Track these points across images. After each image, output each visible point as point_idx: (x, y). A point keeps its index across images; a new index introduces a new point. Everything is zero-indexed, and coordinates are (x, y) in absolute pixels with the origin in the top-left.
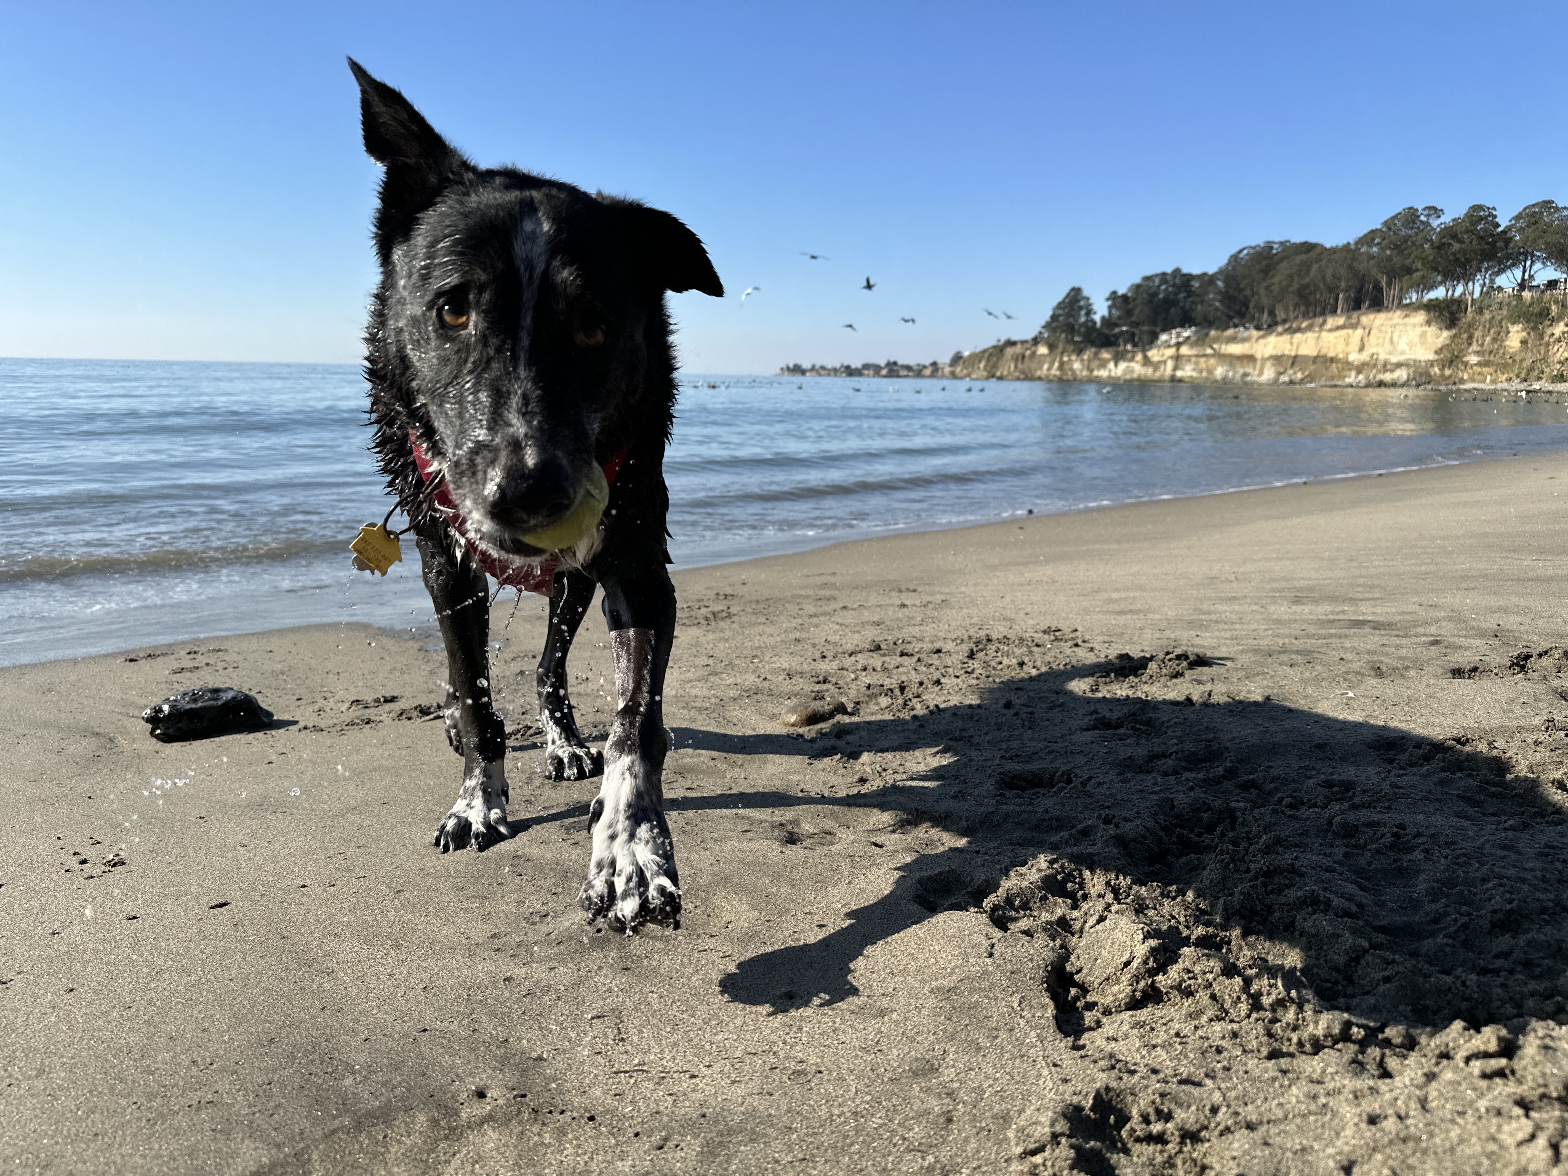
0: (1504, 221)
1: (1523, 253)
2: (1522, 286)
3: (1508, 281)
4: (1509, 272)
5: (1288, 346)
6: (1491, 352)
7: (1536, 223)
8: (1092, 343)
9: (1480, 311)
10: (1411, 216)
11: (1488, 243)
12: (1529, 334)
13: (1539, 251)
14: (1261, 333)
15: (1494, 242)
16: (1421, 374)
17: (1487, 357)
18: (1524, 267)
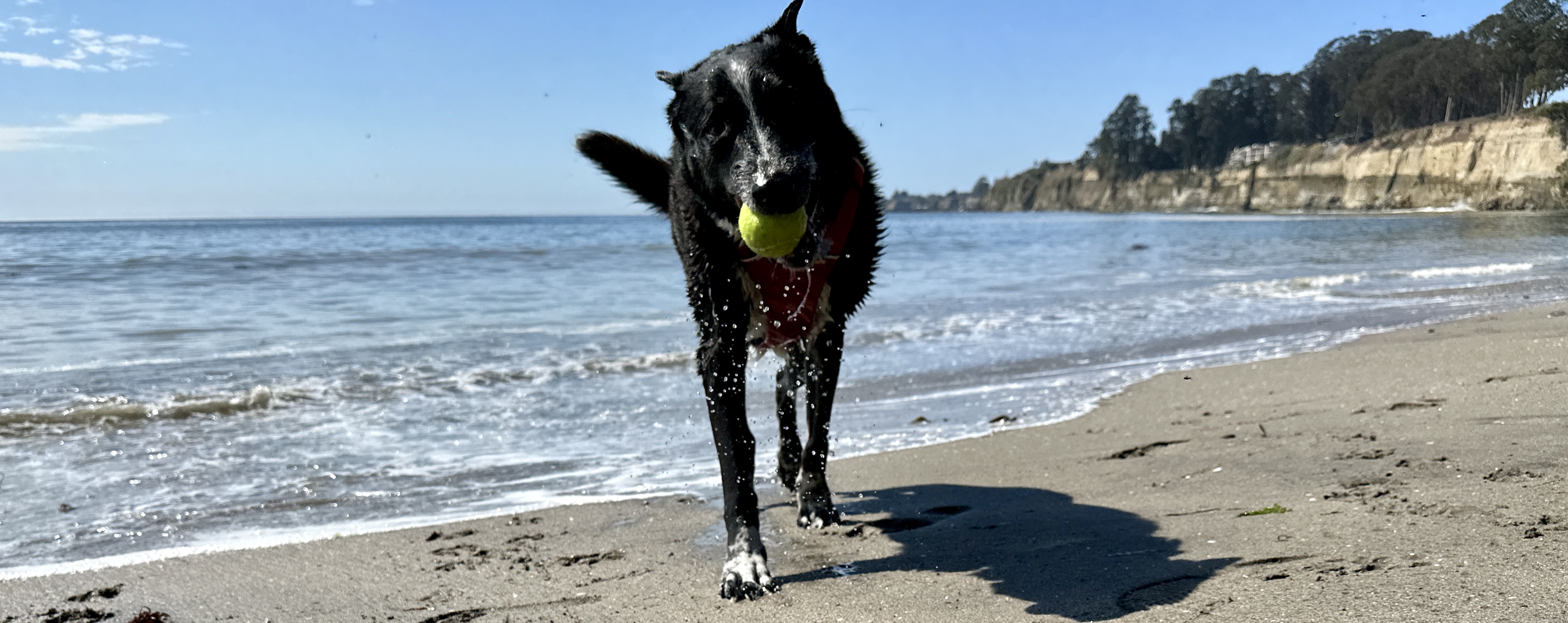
5: (1386, 165)
8: (1151, 165)
14: (1354, 148)
16: (1540, 196)
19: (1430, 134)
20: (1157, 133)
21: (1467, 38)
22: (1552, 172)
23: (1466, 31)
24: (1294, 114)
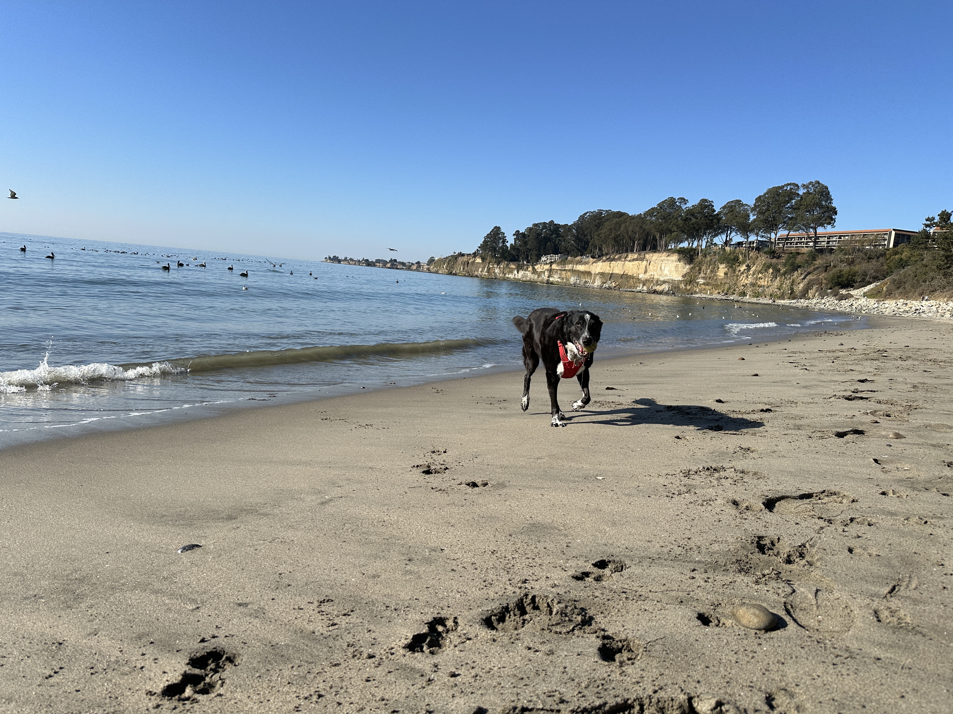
0: (717, 209)
1: (726, 227)
2: (726, 243)
3: (719, 240)
4: (719, 236)
5: (608, 268)
6: (710, 278)
7: (732, 211)
8: (505, 259)
9: (705, 256)
10: (672, 202)
11: (709, 220)
12: (728, 269)
13: (734, 226)
14: (595, 260)
15: (712, 220)
16: (675, 288)
17: (708, 281)
18: (727, 234)
19: (627, 256)
20: (508, 245)
21: (643, 216)
22: (680, 278)
23: (642, 213)
24: (569, 243)
